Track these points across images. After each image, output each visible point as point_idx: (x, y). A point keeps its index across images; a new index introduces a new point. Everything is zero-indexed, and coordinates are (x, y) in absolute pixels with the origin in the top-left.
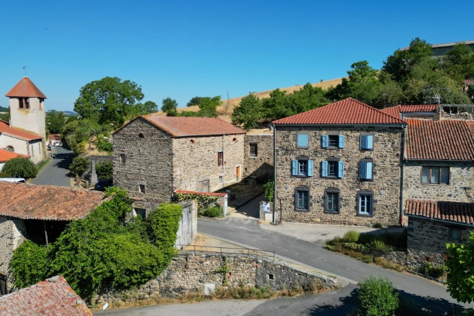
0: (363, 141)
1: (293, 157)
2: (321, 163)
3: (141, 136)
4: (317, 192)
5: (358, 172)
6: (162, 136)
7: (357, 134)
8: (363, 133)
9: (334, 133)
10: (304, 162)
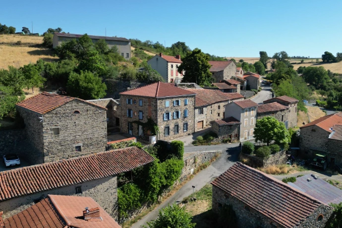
0: (185, 101)
1: (164, 112)
2: (173, 113)
3: (77, 112)
4: (172, 126)
5: (184, 115)
6: (97, 111)
7: (183, 99)
8: (185, 98)
9: (177, 99)
10: (168, 114)
